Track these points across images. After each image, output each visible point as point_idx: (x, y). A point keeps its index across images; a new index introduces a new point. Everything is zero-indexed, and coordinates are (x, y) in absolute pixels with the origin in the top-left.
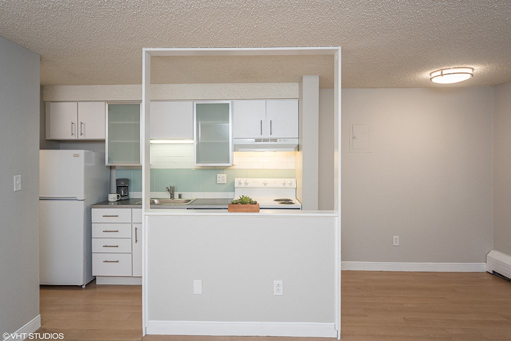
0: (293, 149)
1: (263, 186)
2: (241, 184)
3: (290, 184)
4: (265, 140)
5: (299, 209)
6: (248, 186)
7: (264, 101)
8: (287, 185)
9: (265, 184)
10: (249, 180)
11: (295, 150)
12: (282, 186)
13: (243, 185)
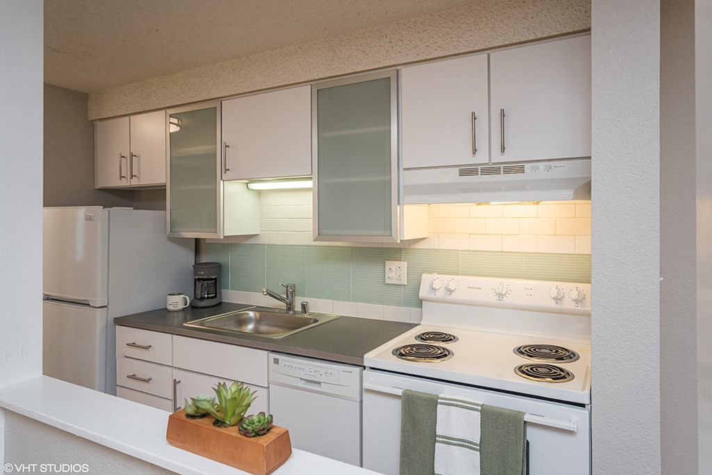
0: (571, 193)
1: (494, 299)
2: (435, 290)
3: (576, 301)
4: (487, 171)
5: (583, 406)
6: (454, 296)
7: (484, 56)
8: (568, 305)
9: (501, 296)
10: (455, 282)
11: (575, 198)
12: (552, 305)
13: (440, 294)
